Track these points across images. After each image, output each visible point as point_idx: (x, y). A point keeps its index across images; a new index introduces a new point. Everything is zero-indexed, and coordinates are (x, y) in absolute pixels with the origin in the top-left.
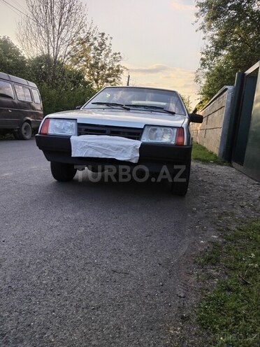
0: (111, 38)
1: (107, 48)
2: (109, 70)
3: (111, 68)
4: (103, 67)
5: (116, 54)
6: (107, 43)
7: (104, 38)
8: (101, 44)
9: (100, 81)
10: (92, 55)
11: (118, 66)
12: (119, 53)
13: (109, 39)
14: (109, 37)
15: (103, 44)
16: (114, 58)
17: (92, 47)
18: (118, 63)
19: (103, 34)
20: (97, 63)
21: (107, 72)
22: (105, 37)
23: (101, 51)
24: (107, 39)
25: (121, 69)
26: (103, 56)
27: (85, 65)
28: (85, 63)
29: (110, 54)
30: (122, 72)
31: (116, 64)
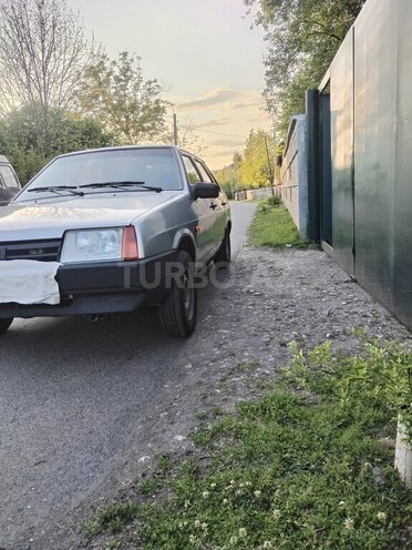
0: (139, 58)
1: (135, 75)
2: (143, 110)
3: (147, 107)
4: (134, 108)
5: (150, 83)
6: (133, 67)
7: (128, 61)
8: (125, 71)
9: (132, 131)
10: (113, 91)
11: (157, 102)
12: (155, 81)
13: (136, 60)
14: (135, 58)
15: (128, 69)
16: (149, 89)
17: (111, 77)
18: (156, 97)
19: (125, 54)
20: (123, 102)
21: (141, 114)
22: (129, 57)
23: (127, 81)
24: (132, 60)
25: (161, 105)
26: (130, 90)
27: (104, 109)
28: (104, 105)
29: (142, 84)
30: (163, 110)
31: (153, 99)
